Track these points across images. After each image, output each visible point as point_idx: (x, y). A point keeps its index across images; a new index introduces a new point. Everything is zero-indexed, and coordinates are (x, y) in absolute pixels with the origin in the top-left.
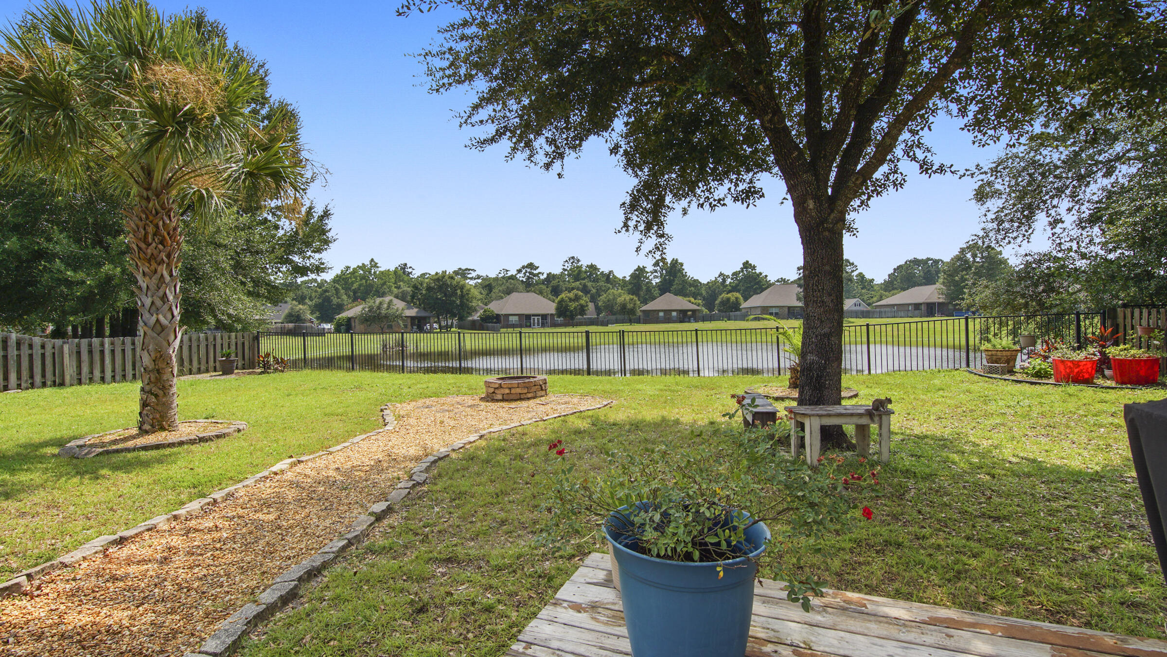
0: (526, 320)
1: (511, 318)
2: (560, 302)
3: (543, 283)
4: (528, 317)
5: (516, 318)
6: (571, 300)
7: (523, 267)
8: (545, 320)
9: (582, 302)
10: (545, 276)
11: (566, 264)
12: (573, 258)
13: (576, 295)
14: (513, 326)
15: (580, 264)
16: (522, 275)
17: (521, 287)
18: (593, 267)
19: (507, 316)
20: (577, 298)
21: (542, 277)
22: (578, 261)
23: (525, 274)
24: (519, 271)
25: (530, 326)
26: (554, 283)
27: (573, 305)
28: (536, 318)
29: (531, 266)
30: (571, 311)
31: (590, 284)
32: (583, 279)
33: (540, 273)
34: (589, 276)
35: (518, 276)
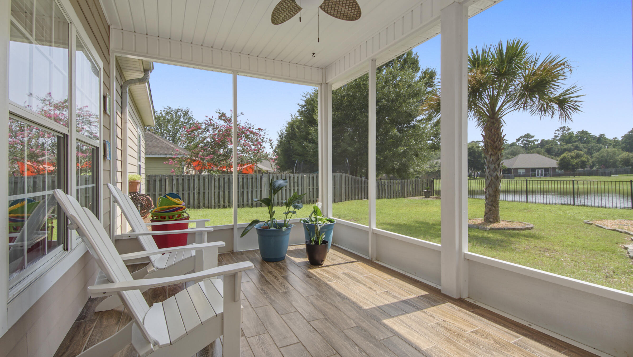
0: (531, 172)
1: (519, 171)
2: (562, 160)
3: (537, 147)
4: (533, 170)
5: (524, 171)
6: (572, 158)
7: (521, 137)
8: (547, 172)
9: (583, 159)
10: (539, 142)
11: (558, 132)
12: (564, 127)
13: (577, 154)
14: (520, 176)
15: (570, 131)
16: (520, 142)
17: (522, 150)
18: (584, 133)
19: (517, 169)
20: (578, 156)
21: (536, 143)
22: (569, 129)
23: (522, 141)
24: (518, 140)
25: (535, 176)
26: (547, 146)
27: (575, 161)
28: (540, 171)
29: (528, 136)
30: (573, 166)
31: (581, 146)
32: (575, 142)
33: (535, 140)
34: (580, 140)
35: (517, 143)
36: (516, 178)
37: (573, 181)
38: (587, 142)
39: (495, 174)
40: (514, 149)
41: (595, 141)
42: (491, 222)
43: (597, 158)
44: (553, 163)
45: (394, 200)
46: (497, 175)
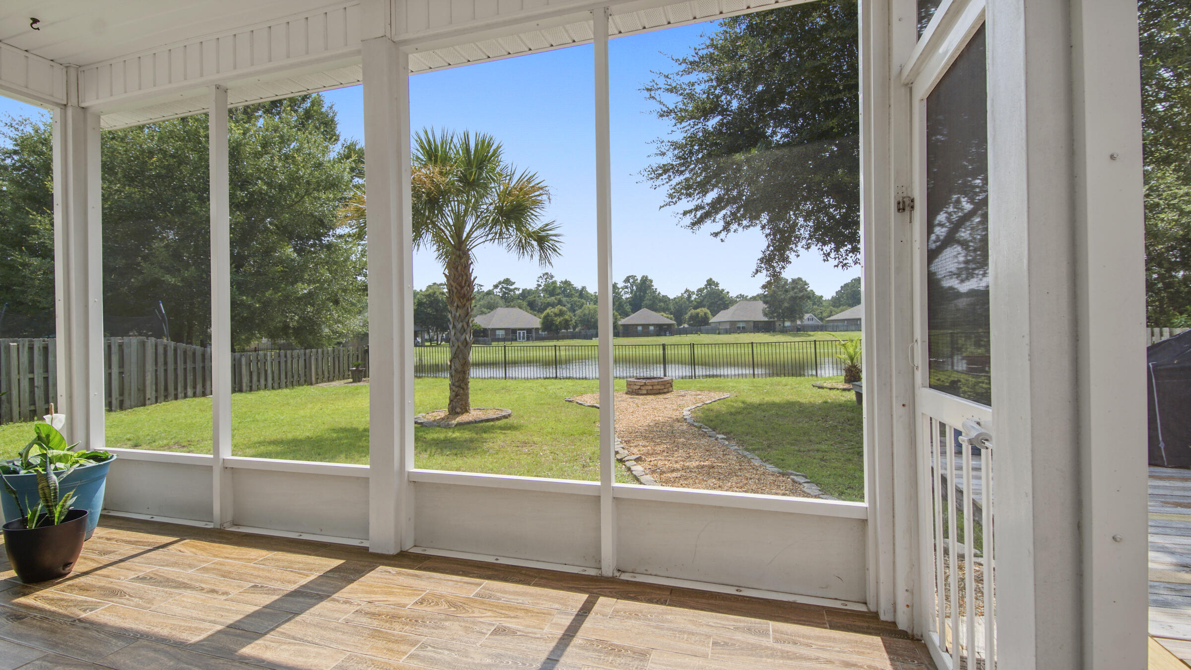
0: (512, 334)
1: (498, 332)
2: (545, 317)
3: (519, 298)
4: (514, 331)
5: (503, 332)
6: (556, 315)
7: (500, 283)
8: (530, 334)
9: (567, 317)
10: (521, 291)
11: (540, 280)
12: (547, 274)
13: (560, 310)
14: (498, 340)
15: (554, 279)
16: (498, 290)
17: (501, 302)
18: (567, 283)
19: (494, 330)
20: (561, 313)
21: (517, 292)
22: (552, 277)
23: (501, 289)
24: (496, 287)
25: (516, 340)
26: (530, 298)
27: (558, 320)
28: (522, 332)
29: (507, 281)
30: (557, 326)
31: (564, 299)
32: (558, 294)
33: (516, 289)
34: (564, 292)
35: (495, 291)
36: (494, 344)
37: (555, 346)
38: (570, 296)
39: (463, 337)
40: (491, 299)
41: (577, 294)
42: (458, 414)
43: (580, 317)
44: (535, 322)
45: (286, 391)
46: (466, 338)
